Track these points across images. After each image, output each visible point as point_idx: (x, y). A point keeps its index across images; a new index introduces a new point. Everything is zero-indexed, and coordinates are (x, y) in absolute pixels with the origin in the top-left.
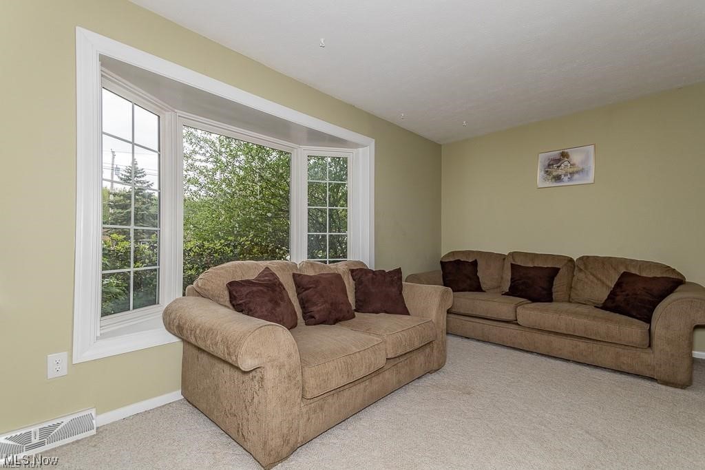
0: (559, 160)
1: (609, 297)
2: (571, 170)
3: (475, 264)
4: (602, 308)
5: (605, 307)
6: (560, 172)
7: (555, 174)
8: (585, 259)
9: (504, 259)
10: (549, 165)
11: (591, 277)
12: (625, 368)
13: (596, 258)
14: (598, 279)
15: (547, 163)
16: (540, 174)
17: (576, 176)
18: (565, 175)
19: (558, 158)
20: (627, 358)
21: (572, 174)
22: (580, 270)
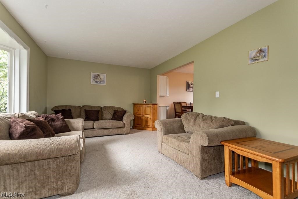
0: (97, 76)
1: (113, 117)
2: (100, 80)
3: (70, 110)
4: (111, 120)
5: (112, 119)
6: (97, 80)
7: (96, 80)
8: (105, 107)
9: (81, 108)
10: (94, 77)
11: (107, 112)
12: (119, 133)
13: (108, 107)
14: (109, 112)
15: (93, 76)
16: (92, 80)
17: (102, 82)
18: (99, 81)
19: (97, 75)
20: (120, 131)
21: (101, 81)
22: (104, 110)
